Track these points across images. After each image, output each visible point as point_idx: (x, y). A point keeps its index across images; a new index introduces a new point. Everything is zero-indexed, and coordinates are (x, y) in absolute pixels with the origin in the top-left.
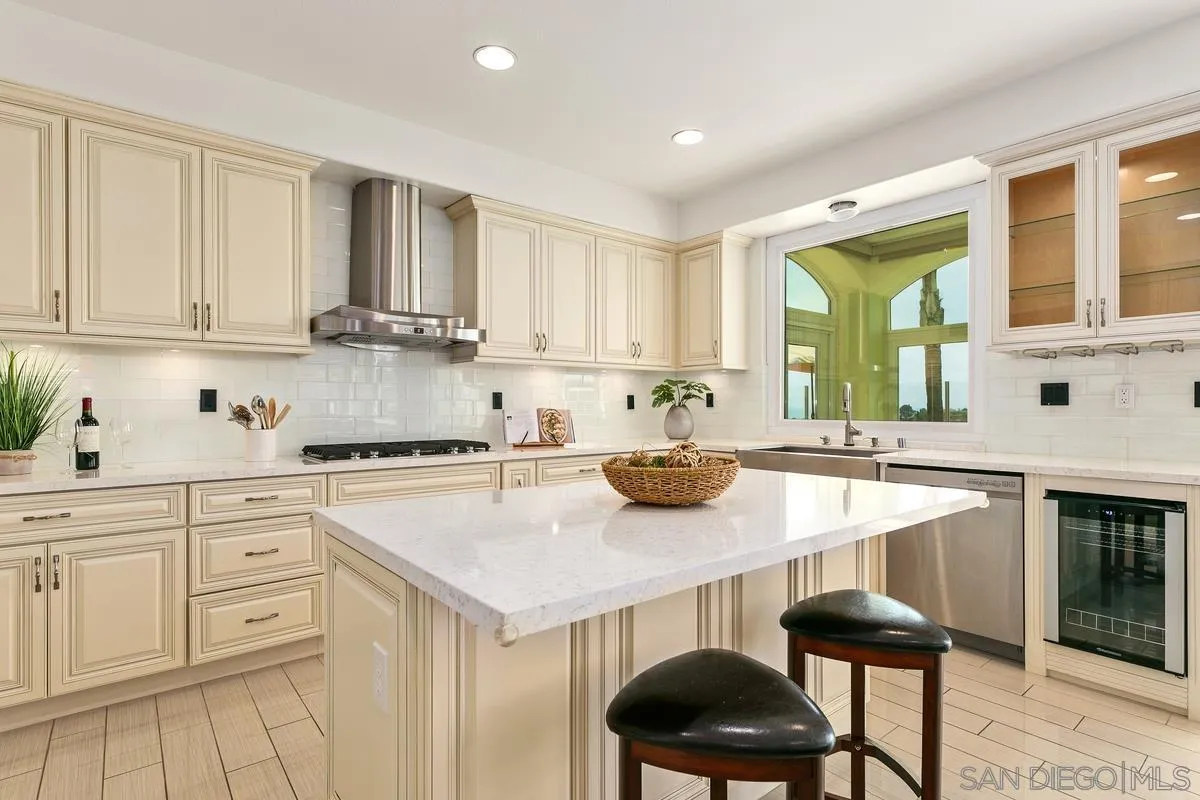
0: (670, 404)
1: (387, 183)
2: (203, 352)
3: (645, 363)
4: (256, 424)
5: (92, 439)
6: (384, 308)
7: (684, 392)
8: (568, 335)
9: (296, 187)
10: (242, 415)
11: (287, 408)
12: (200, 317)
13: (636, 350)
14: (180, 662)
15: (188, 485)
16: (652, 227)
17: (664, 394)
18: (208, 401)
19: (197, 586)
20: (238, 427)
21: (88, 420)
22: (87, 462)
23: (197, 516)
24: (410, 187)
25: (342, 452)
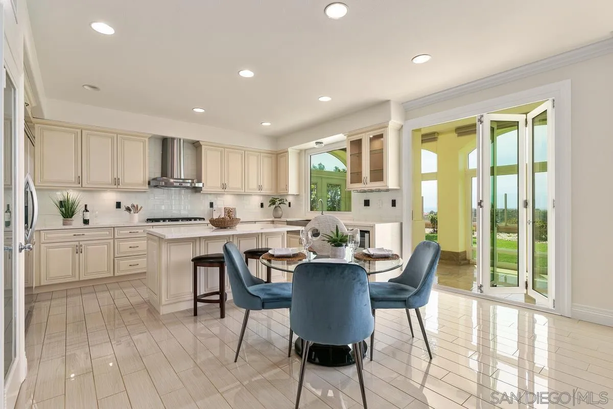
0: (274, 206)
1: (173, 139)
2: (118, 191)
3: (264, 192)
4: (132, 212)
5: (88, 216)
6: (172, 177)
7: (279, 202)
8: (235, 183)
9: (144, 142)
10: (128, 209)
11: (141, 207)
12: (116, 182)
13: (260, 188)
14: (112, 275)
15: (114, 227)
16: (266, 147)
17: (273, 202)
18: (118, 205)
19: (116, 255)
20: (127, 213)
21: (87, 211)
22: (86, 222)
23: (116, 236)
24: (180, 140)
25: (157, 220)
